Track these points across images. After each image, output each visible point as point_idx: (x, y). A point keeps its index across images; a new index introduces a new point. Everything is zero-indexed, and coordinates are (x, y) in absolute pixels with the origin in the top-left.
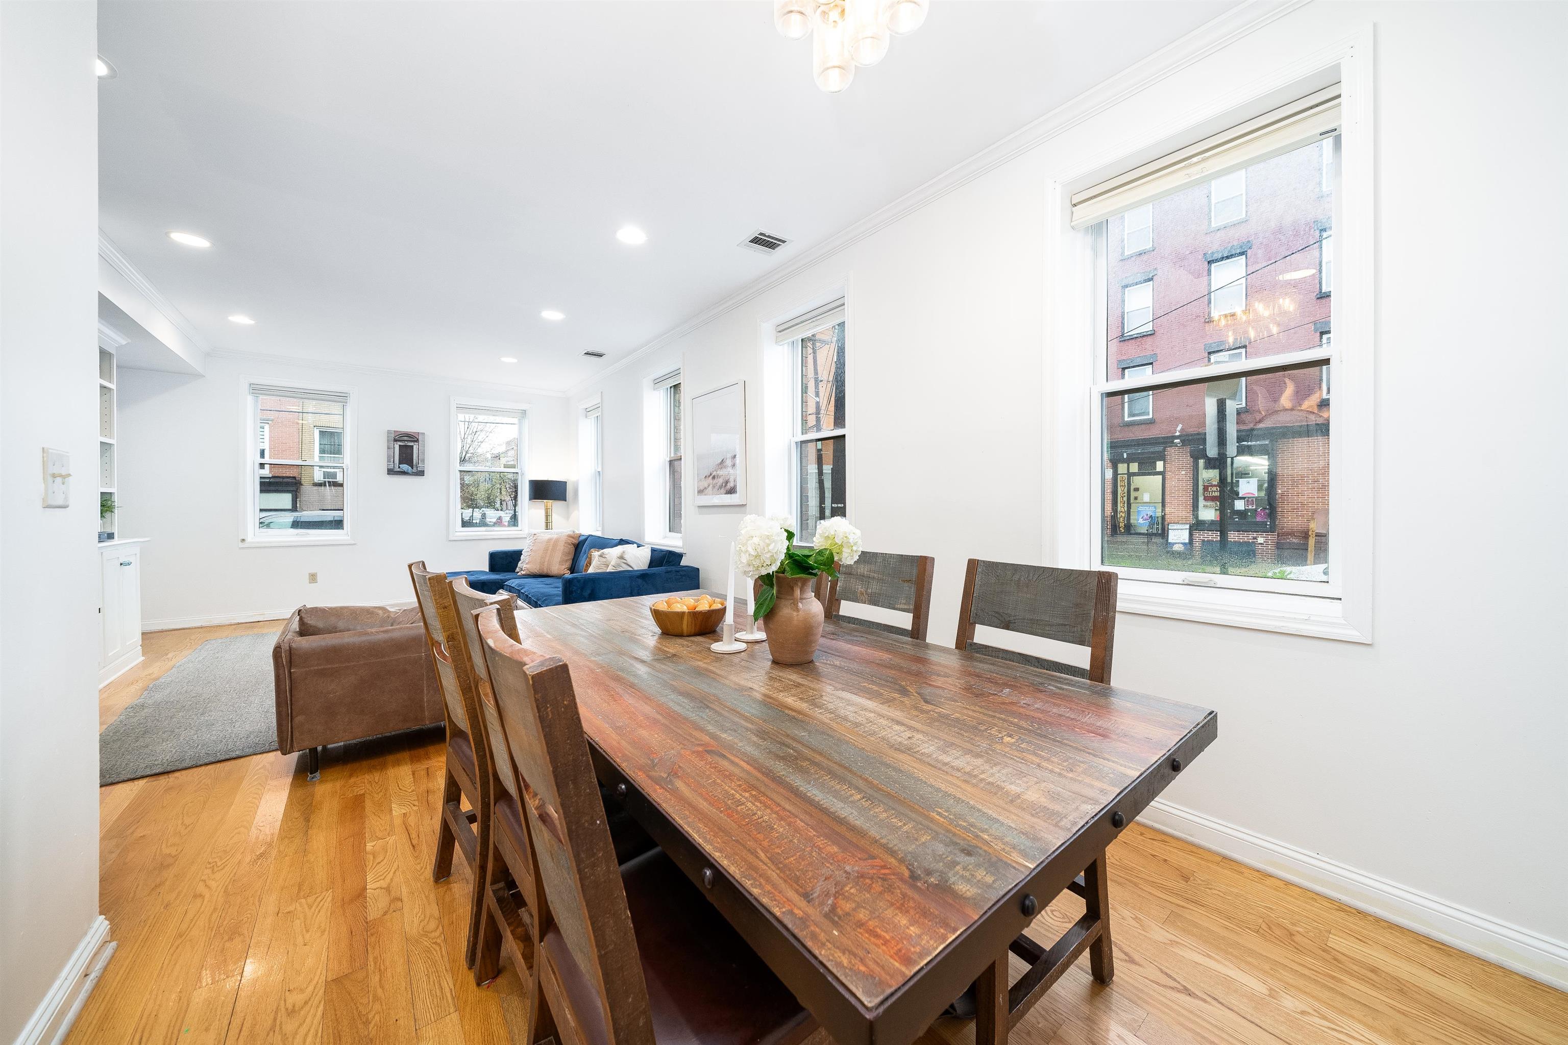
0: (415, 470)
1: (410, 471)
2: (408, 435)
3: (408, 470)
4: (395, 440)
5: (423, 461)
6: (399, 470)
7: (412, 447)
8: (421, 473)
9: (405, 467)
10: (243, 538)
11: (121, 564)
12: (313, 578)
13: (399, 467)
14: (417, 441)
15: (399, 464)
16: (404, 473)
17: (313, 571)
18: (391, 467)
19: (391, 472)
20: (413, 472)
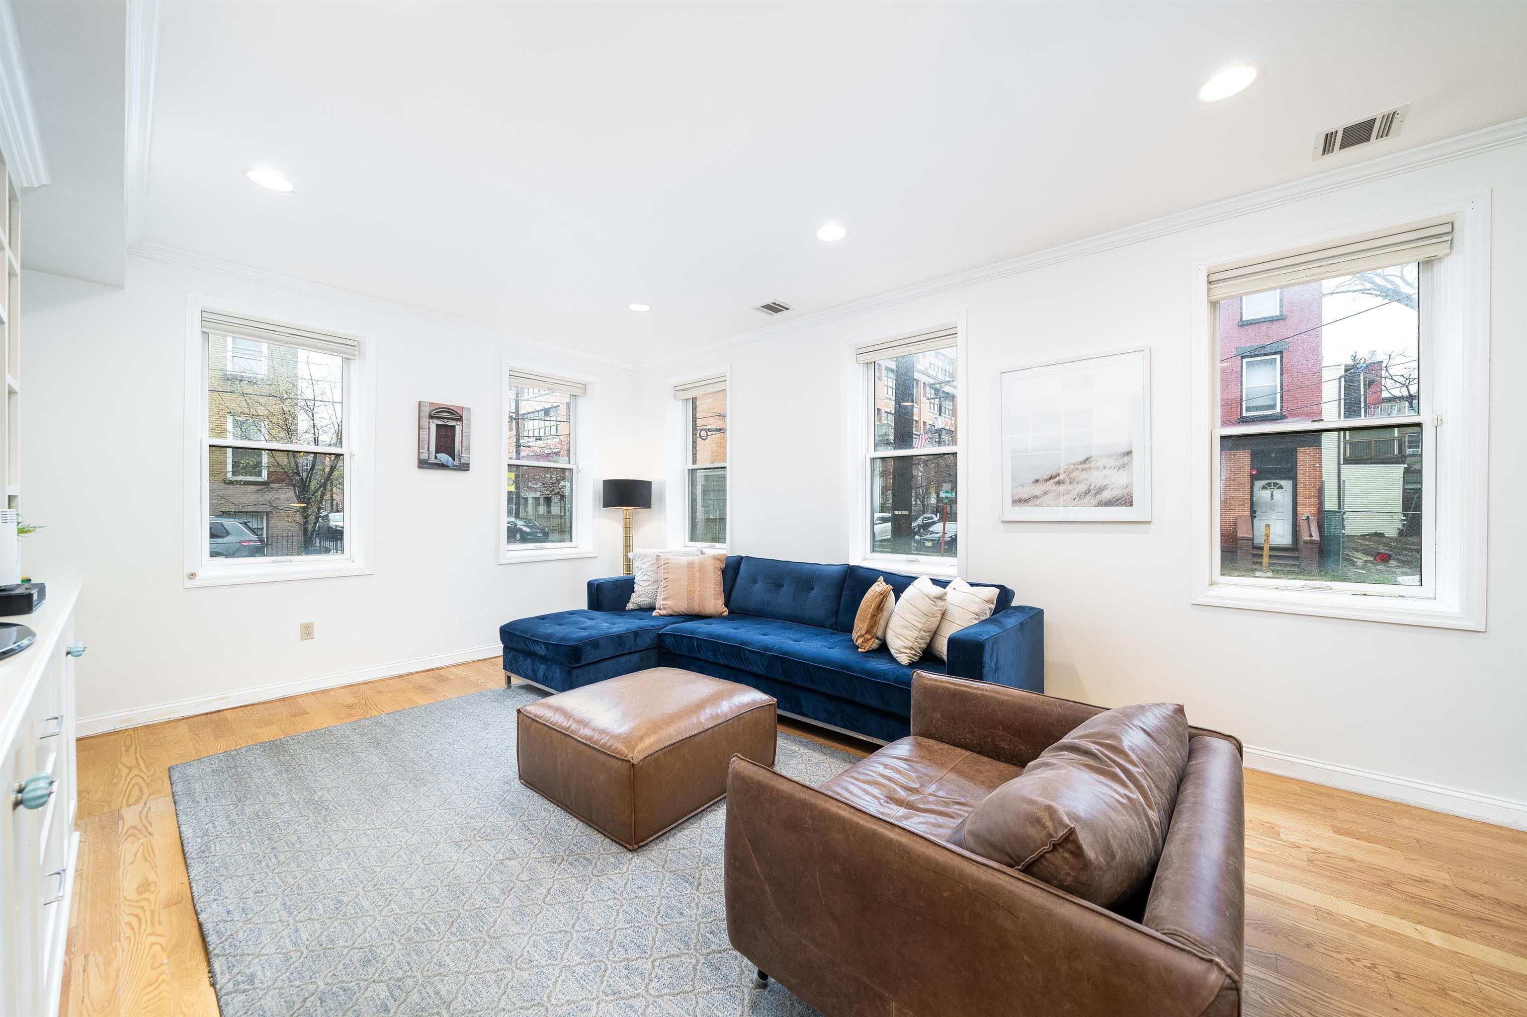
0: (456, 463)
1: (450, 464)
2: (449, 410)
3: (448, 462)
4: (431, 417)
5: (468, 449)
6: (435, 461)
7: (454, 427)
8: (465, 467)
9: (444, 458)
10: (192, 571)
11: (68, 653)
12: (307, 631)
13: (436, 458)
14: (460, 419)
15: (436, 453)
16: (442, 466)
17: (306, 620)
18: (424, 456)
19: (423, 464)
20: (455, 466)
